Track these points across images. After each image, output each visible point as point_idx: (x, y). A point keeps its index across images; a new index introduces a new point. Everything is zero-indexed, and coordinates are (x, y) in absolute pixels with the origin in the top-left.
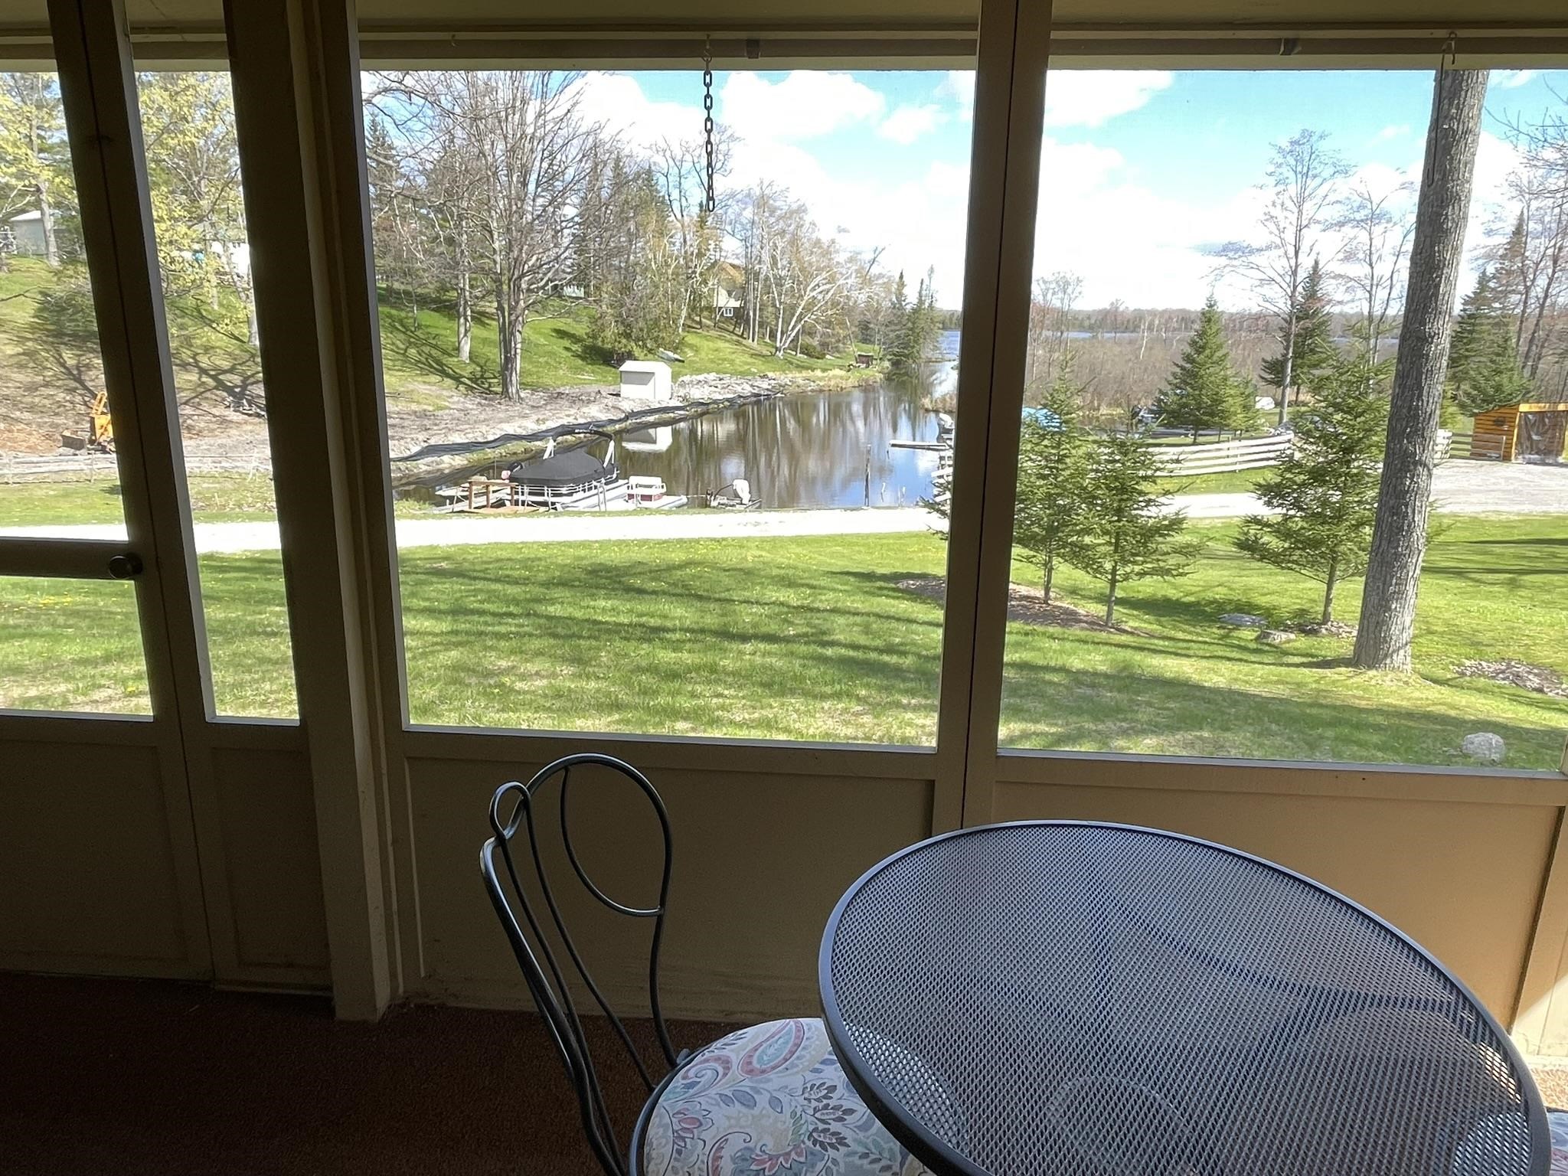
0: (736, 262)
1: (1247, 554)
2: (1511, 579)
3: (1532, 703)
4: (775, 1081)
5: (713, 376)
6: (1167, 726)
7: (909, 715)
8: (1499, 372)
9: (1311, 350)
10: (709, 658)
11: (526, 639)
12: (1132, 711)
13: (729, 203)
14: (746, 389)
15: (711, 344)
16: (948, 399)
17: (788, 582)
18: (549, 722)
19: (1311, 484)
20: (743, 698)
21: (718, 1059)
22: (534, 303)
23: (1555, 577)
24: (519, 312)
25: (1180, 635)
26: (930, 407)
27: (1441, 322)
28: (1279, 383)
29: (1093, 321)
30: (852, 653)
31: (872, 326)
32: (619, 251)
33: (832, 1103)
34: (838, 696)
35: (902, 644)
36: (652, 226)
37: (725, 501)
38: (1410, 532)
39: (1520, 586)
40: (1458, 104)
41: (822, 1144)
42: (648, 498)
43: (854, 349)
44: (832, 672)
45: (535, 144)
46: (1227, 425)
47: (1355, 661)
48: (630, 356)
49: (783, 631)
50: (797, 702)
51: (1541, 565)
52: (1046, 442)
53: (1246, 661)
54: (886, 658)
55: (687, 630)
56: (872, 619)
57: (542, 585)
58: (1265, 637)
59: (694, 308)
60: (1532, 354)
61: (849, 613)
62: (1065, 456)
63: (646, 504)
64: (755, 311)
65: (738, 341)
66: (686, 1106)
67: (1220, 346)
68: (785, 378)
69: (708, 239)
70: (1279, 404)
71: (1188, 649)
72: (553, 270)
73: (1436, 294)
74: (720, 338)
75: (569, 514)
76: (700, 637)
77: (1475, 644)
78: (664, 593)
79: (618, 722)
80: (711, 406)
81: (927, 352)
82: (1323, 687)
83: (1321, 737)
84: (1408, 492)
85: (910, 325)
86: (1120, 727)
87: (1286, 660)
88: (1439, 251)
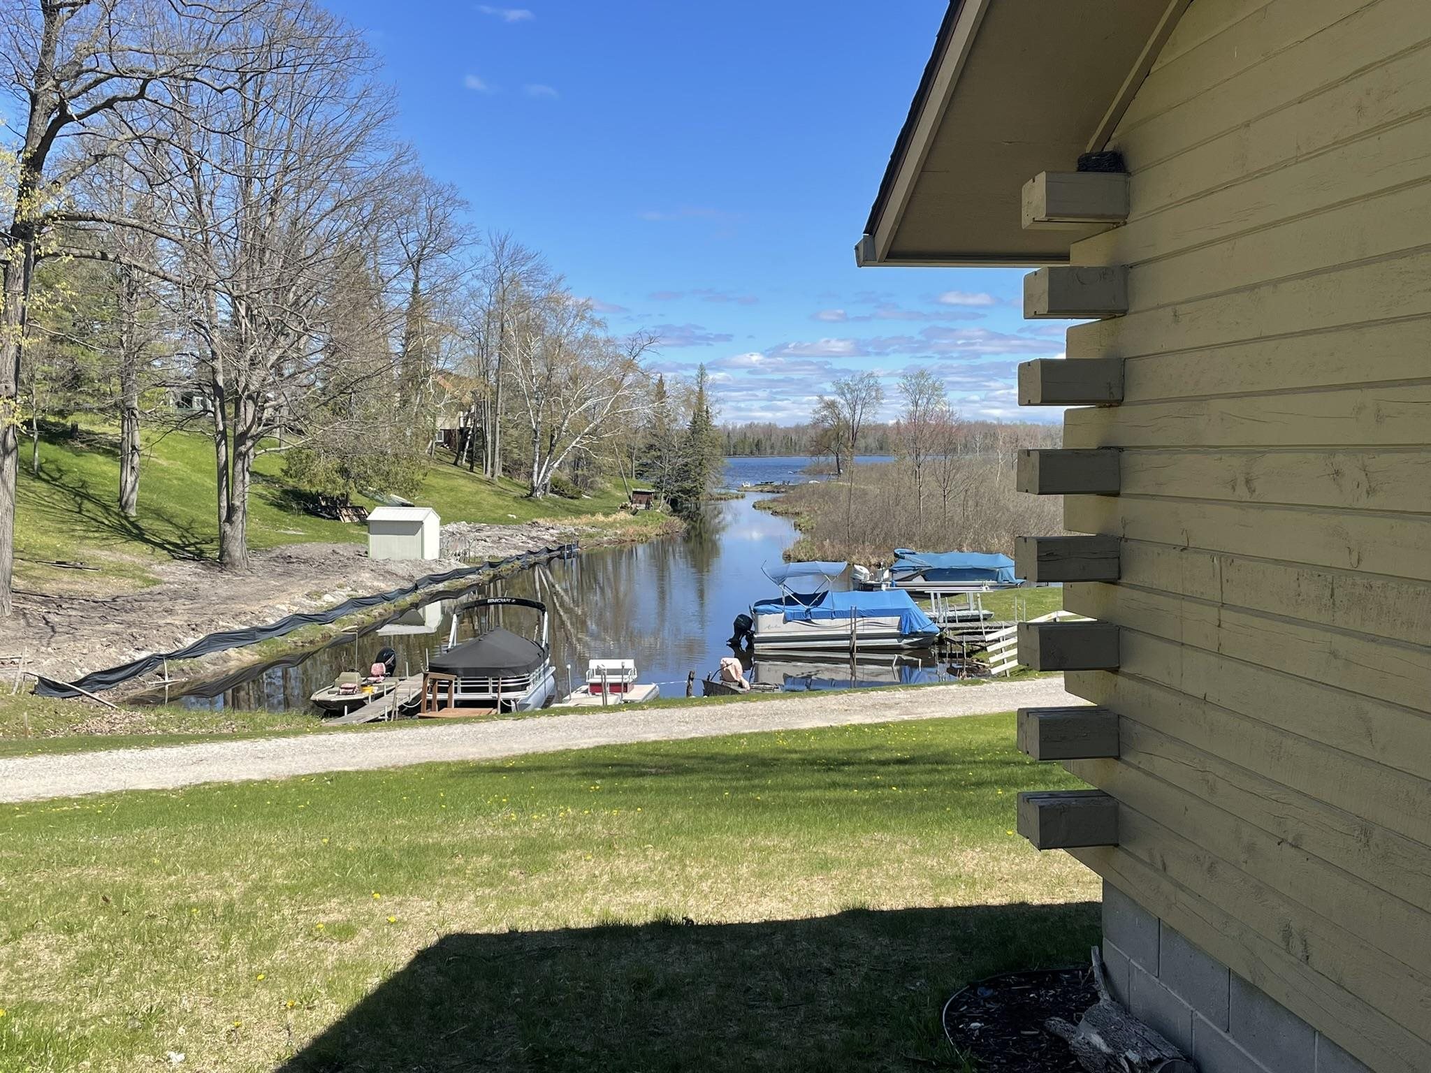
14: (530, 543)
80: (502, 568)
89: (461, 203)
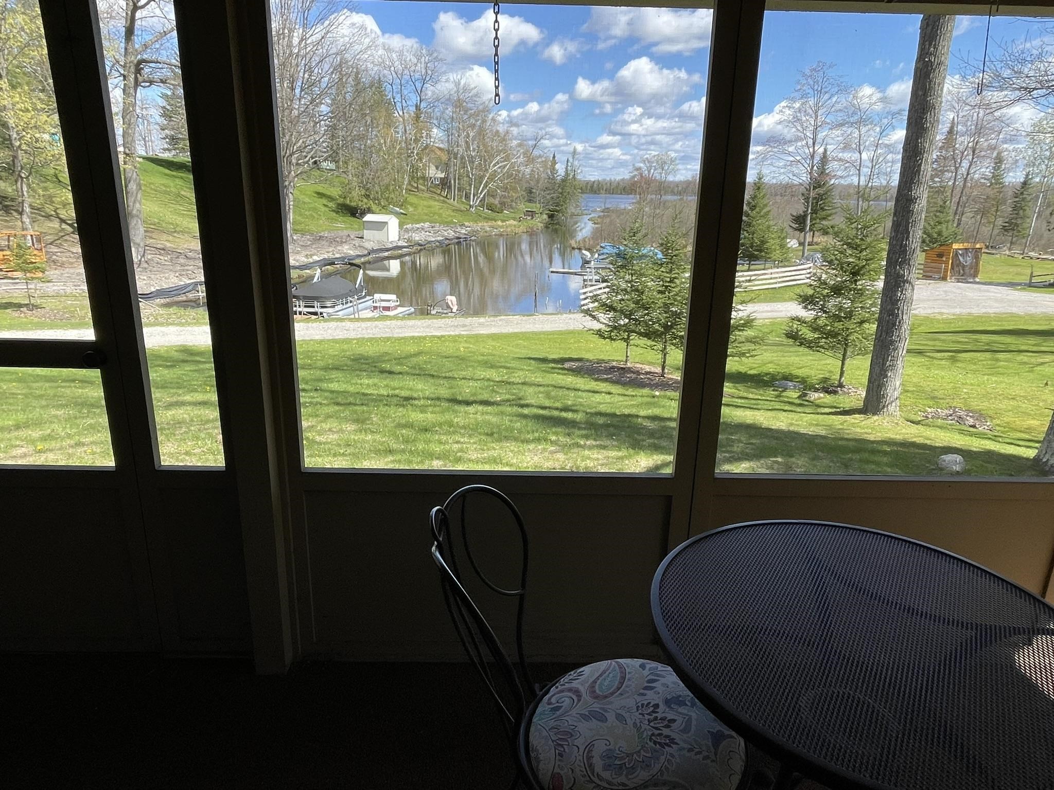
0: (441, 146)
1: (791, 341)
2: (952, 356)
3: (972, 435)
4: (617, 703)
5: (427, 225)
6: (754, 455)
7: (587, 452)
8: (940, 223)
9: (822, 208)
10: (448, 416)
11: (319, 406)
12: (730, 446)
13: (436, 104)
14: (451, 234)
15: (425, 203)
16: (587, 240)
17: (489, 365)
18: (344, 463)
19: (832, 295)
20: (475, 443)
21: (570, 690)
22: (301, 173)
23: (978, 354)
24: (291, 178)
25: (751, 396)
26: (575, 246)
27: (922, 189)
28: (802, 230)
29: (680, 188)
30: (541, 412)
31: (534, 191)
32: (362, 137)
33: (659, 715)
34: (538, 440)
35: (573, 405)
36: (382, 121)
37: (440, 310)
38: (900, 326)
39: (957, 361)
40: (935, 45)
41: (660, 743)
42: (387, 309)
43: (523, 207)
44: (531, 424)
45: (299, 60)
46: (770, 258)
47: (864, 411)
48: (369, 211)
49: (492, 398)
50: (512, 446)
51: (969, 347)
52: (662, 269)
53: (795, 412)
54: (564, 414)
55: (428, 399)
56: (550, 388)
57: (321, 369)
58: (805, 396)
59: (413, 178)
60: (958, 212)
61: (534, 385)
62: (675, 278)
63: (387, 313)
64: (455, 180)
65: (444, 201)
66: (558, 723)
67: (766, 205)
68: (478, 226)
69: (421, 130)
70: (802, 244)
71: (757, 404)
72: (314, 150)
73: (919, 171)
74: (431, 198)
75: (333, 320)
76: (438, 403)
77: (933, 398)
78: (408, 374)
79: (393, 462)
80: (426, 246)
81: (572, 209)
82: (845, 428)
83: (851, 460)
84: (899, 300)
85: (560, 190)
86: (724, 457)
87: (819, 410)
88: (921, 143)
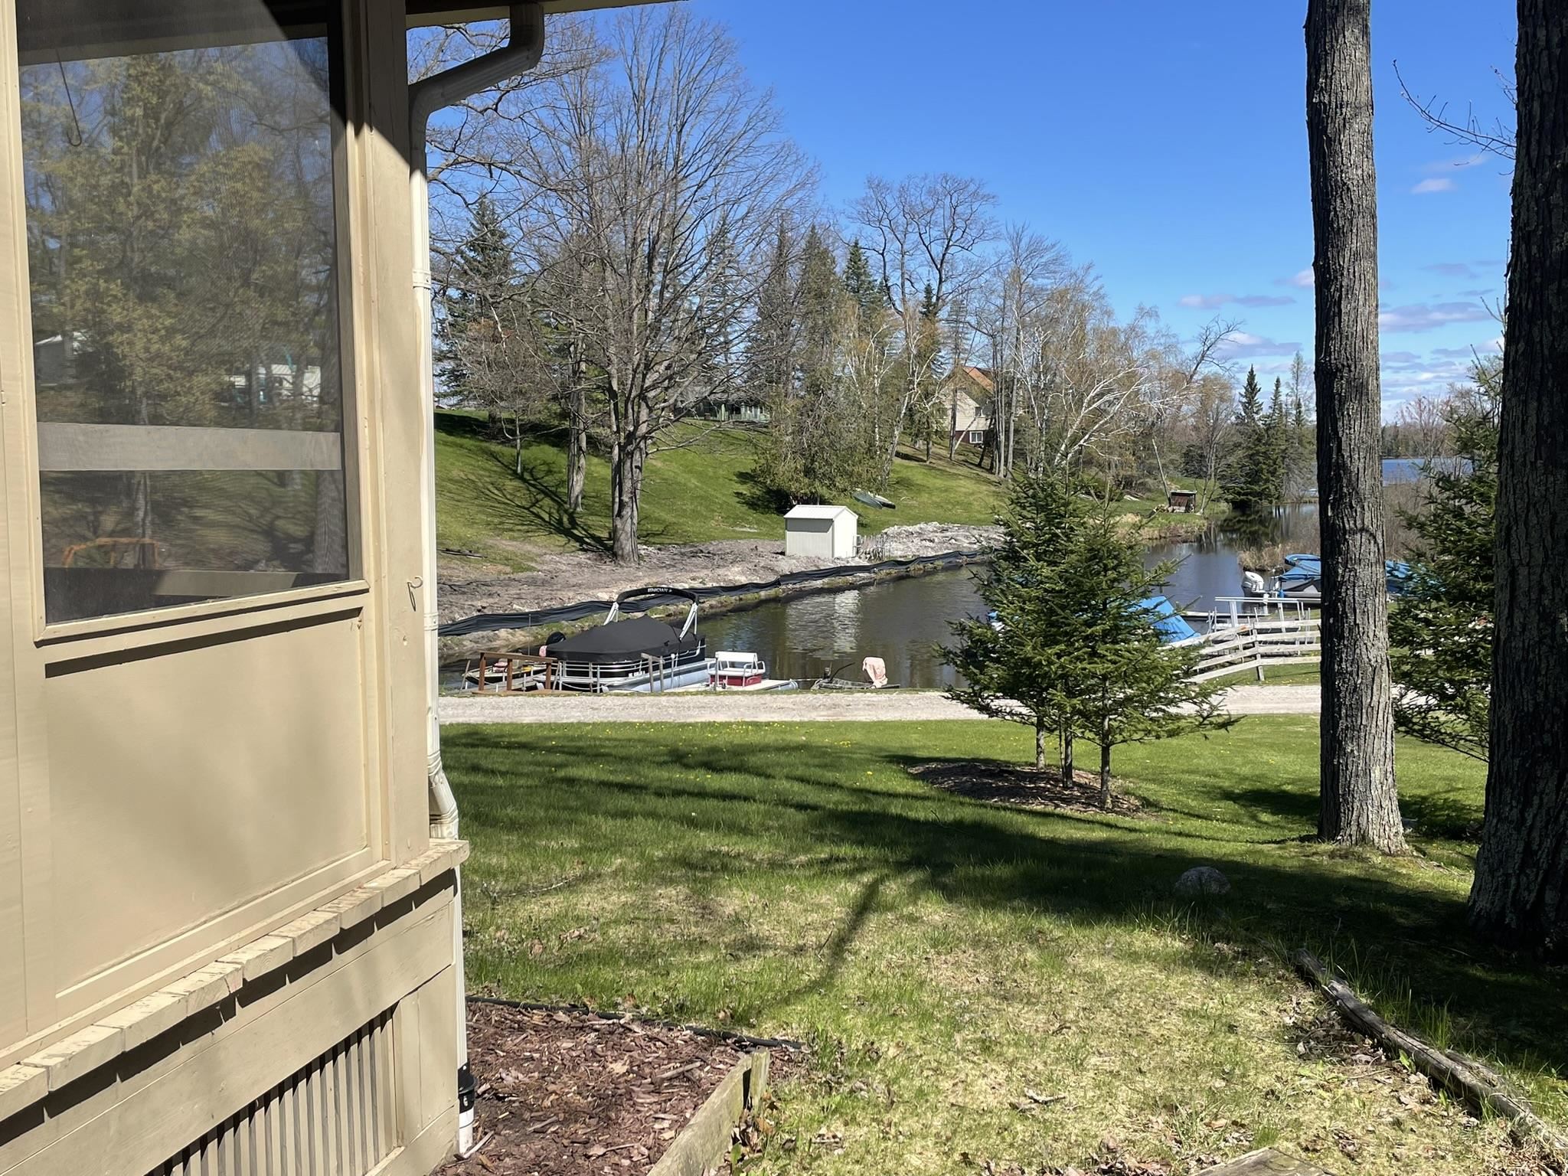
5: (933, 526)
24: (637, 440)
42: (736, 680)
43: (1169, 485)
48: (807, 498)
59: (919, 433)
64: (1007, 431)
80: (912, 567)
89: (986, 198)
